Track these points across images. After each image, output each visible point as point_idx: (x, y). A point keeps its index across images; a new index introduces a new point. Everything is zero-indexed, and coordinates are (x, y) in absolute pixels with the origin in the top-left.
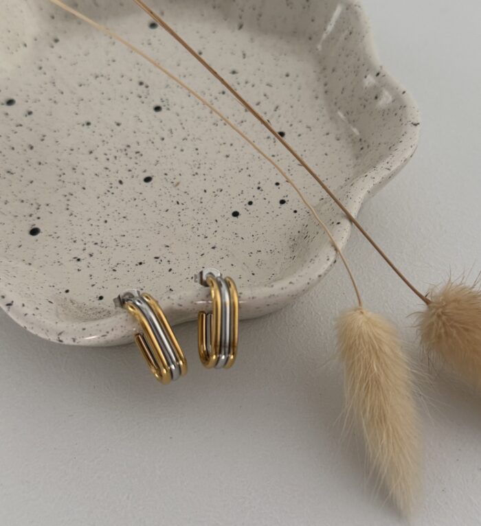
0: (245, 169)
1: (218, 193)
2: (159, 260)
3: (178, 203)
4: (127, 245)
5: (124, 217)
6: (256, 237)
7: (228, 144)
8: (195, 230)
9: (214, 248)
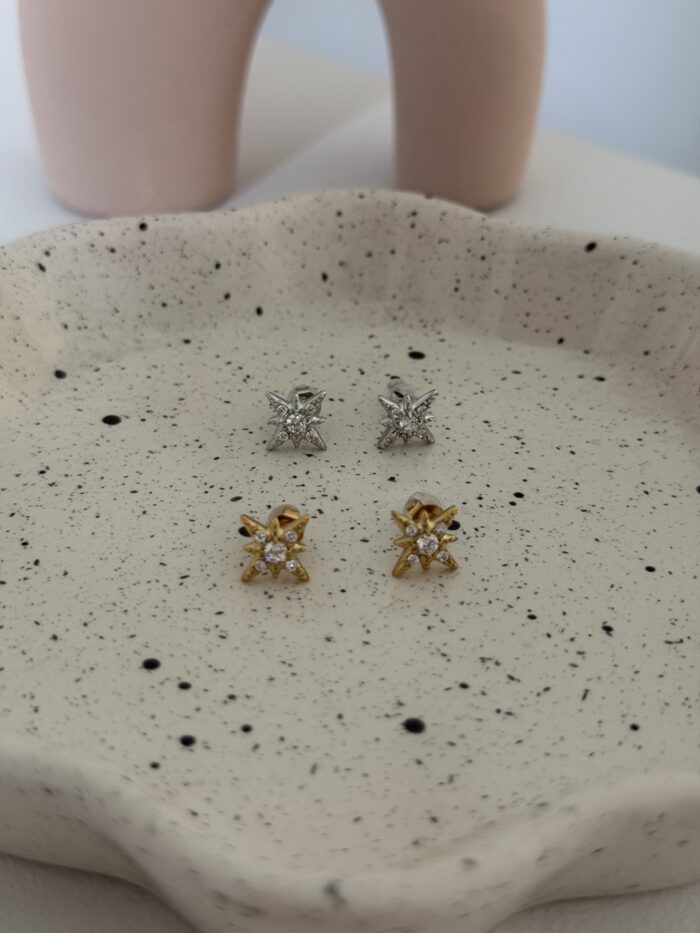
0: (291, 670)
1: (215, 633)
2: (31, 565)
3: (183, 577)
4: (72, 523)
5: (144, 512)
6: (81, 702)
7: (367, 638)
8: (111, 607)
9: (55, 638)
